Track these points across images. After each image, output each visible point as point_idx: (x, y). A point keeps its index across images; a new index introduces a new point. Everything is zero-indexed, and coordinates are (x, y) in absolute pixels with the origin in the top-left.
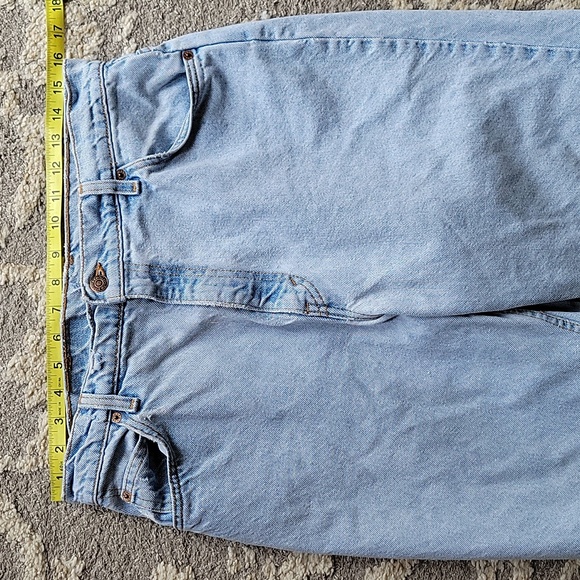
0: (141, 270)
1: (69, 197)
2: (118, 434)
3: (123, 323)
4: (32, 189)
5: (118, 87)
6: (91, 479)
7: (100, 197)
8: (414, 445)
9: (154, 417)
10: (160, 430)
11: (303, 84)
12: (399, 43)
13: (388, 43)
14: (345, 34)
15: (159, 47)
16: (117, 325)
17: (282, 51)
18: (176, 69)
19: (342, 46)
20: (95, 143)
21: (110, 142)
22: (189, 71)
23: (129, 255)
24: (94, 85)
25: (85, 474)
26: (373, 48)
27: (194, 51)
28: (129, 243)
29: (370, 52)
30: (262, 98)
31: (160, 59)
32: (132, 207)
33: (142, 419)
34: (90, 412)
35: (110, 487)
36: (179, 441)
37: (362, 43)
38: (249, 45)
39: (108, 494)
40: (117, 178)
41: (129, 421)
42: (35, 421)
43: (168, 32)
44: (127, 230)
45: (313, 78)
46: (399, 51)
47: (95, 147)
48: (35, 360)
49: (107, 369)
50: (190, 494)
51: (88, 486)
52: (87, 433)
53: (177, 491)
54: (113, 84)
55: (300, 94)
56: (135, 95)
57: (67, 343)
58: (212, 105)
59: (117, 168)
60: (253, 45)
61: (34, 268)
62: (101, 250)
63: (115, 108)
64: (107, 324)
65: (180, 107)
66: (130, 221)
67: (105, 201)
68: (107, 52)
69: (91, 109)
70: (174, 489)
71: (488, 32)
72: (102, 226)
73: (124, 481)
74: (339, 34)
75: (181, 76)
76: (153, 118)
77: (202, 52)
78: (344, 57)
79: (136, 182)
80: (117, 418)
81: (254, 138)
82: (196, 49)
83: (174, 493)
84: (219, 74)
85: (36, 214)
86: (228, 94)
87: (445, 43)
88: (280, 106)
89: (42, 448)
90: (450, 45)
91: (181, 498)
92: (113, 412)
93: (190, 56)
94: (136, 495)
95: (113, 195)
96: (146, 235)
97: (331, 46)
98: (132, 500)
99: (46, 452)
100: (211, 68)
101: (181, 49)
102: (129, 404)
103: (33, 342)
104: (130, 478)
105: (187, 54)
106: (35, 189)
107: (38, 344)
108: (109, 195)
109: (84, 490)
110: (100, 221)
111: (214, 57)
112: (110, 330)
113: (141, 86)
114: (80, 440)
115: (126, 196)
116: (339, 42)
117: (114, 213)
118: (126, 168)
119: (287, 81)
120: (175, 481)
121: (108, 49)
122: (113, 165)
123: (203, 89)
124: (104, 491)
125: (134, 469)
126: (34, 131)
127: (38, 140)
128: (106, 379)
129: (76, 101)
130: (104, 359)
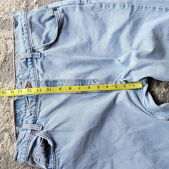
0: (43, 83)
1: (15, 59)
2: (35, 138)
3: (38, 100)
4: (2, 55)
5: (32, 20)
6: (24, 154)
7: (27, 59)
8: (132, 139)
9: (47, 131)
10: (49, 136)
11: (94, 19)
12: (126, 5)
13: (122, 5)
14: (108, 2)
15: (45, 7)
16: (36, 101)
17: (87, 8)
18: (52, 14)
19: (107, 6)
20: (24, 40)
21: (29, 39)
22: (56, 15)
23: (38, 78)
24: (23, 20)
25: (22, 152)
26: (117, 7)
27: (57, 8)
28: (38, 74)
29: (117, 8)
30: (80, 24)
31: (46, 11)
32: (38, 62)
33: (43, 132)
34: (26, 130)
35: (30, 157)
36: (55, 140)
37: (114, 5)
38: (76, 6)
39: (30, 159)
40: (33, 52)
41: (39, 133)
42: (3, 136)
43: (49, 2)
44: (37, 70)
45: (97, 17)
46: (126, 8)
47: (24, 41)
48: (3, 115)
49: (33, 116)
50: (59, 158)
51: (23, 156)
52: (24, 137)
53: (54, 157)
54: (30, 19)
55: (93, 23)
56: (37, 23)
57: (15, 109)
58: (64, 27)
59: (32, 48)
60: (78, 6)
61: (3, 83)
62: (29, 77)
63: (31, 28)
64: (33, 101)
65: (53, 28)
66: (38, 67)
67: (29, 60)
68: (28, 9)
69: (23, 28)
70: (54, 156)
71: (154, 3)
72: (28, 69)
73: (36, 155)
74: (106, 2)
75: (53, 17)
76: (43, 31)
77: (60, 8)
78: (108, 10)
79: (39, 53)
80: (35, 132)
81: (78, 38)
82: (58, 7)
83: (53, 158)
84: (66, 16)
85: (3, 64)
86: (69, 23)
87: (141, 6)
88: (86, 27)
89: (6, 145)
90: (142, 6)
91: (56, 160)
92: (33, 130)
93: (56, 10)
94: (39, 160)
95: (32, 58)
96: (44, 71)
97: (104, 6)
98: (38, 161)
99: (7, 146)
100: (63, 14)
101: (53, 7)
102: (39, 127)
103: (2, 108)
104: (38, 154)
105: (55, 9)
106: (3, 56)
107: (4, 109)
108: (30, 58)
109: (22, 157)
110: (27, 67)
111: (64, 10)
112: (34, 103)
113: (39, 20)
114: (21, 140)
115: (36, 58)
116: (106, 5)
117: (32, 64)
118: (36, 48)
119: (89, 18)
120: (54, 154)
121: (29, 7)
122: (31, 47)
123: (61, 21)
124: (29, 158)
125: (40, 151)
126: (3, 36)
127: (4, 38)
128: (32, 119)
129: (17, 25)
130: (32, 113)
